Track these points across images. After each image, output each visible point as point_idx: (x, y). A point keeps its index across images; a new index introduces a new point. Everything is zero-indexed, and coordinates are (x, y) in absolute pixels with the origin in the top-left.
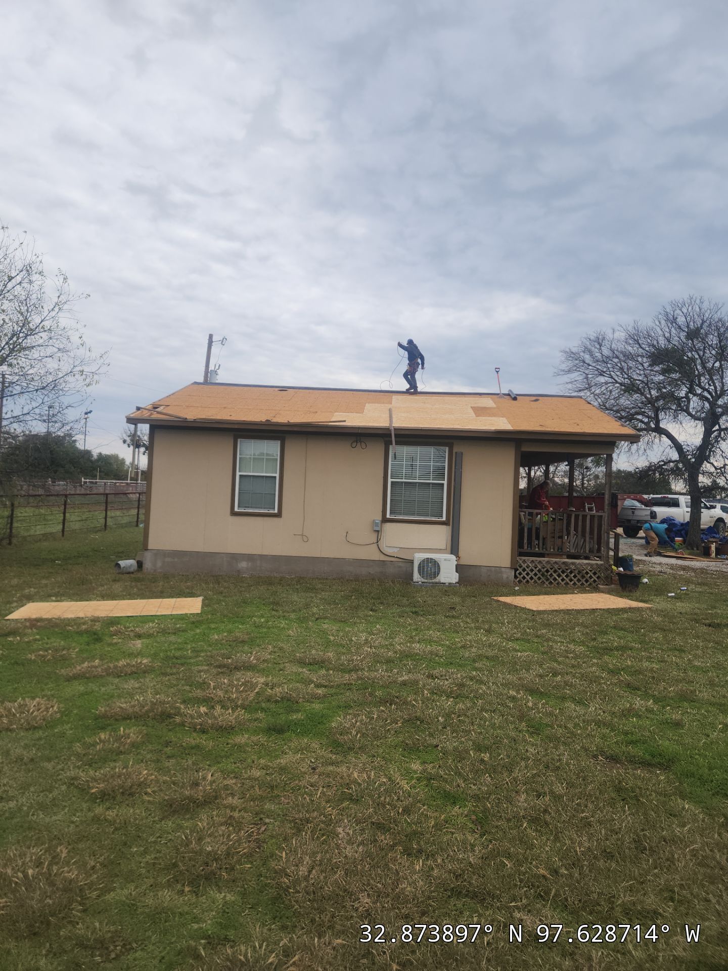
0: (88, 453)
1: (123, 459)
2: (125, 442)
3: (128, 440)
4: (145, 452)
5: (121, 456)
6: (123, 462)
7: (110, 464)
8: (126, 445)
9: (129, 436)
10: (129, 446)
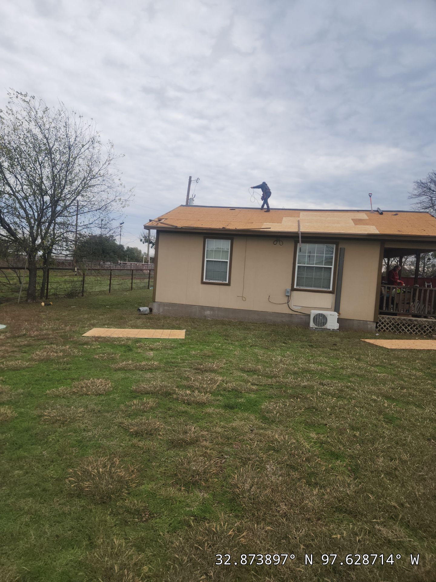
0: (121, 247)
1: (140, 251)
2: (141, 240)
3: (143, 239)
4: (152, 246)
5: (139, 248)
7: (134, 253)
8: (142, 243)
9: (144, 237)
10: (144, 243)
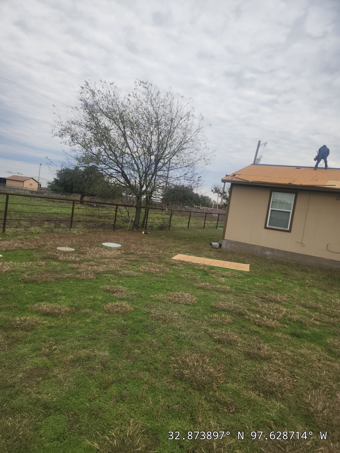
0: (197, 194)
1: (210, 199)
2: (212, 191)
3: (214, 190)
4: (220, 196)
5: (210, 197)
6: (210, 200)
7: (205, 200)
8: (213, 193)
9: (214, 189)
10: (214, 193)
